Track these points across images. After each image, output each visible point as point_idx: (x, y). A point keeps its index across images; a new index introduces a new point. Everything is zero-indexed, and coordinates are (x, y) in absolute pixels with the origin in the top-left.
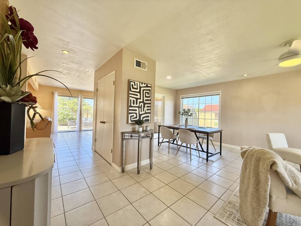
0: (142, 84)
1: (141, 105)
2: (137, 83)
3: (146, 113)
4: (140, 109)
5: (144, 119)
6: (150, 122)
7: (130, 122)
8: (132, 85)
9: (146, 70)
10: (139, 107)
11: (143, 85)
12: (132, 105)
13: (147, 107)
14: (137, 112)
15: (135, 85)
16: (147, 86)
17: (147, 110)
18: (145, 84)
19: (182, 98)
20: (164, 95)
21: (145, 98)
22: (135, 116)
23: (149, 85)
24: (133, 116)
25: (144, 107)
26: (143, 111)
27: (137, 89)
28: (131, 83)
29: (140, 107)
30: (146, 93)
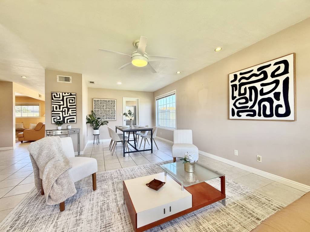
0: (65, 93)
1: (65, 110)
2: (59, 94)
3: (70, 116)
4: (64, 113)
5: (69, 120)
6: (75, 122)
7: (53, 122)
8: (54, 96)
9: (71, 82)
10: (62, 111)
11: (67, 94)
12: (55, 110)
13: (72, 111)
14: (61, 115)
15: (57, 95)
16: (71, 95)
17: (72, 113)
18: (68, 93)
19: (157, 100)
20: (137, 98)
21: (69, 104)
22: (58, 118)
23: (73, 94)
24: (57, 118)
25: (68, 111)
26: (68, 114)
27: (60, 98)
28: (53, 94)
29: (64, 112)
30: (69, 100)
